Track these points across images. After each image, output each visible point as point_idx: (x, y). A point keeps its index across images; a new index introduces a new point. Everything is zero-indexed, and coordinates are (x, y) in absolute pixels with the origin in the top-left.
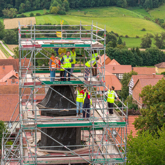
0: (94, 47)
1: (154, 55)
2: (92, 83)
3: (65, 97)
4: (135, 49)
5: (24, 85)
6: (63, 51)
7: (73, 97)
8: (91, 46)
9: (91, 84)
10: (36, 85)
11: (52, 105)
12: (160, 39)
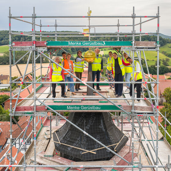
0: (138, 47)
1: (163, 69)
2: (136, 110)
3: (87, 134)
4: (153, 66)
5: (16, 111)
6: (91, 55)
7: (105, 126)
8: (133, 45)
9: (133, 111)
10: (37, 111)
11: (72, 139)
12: (165, 61)
